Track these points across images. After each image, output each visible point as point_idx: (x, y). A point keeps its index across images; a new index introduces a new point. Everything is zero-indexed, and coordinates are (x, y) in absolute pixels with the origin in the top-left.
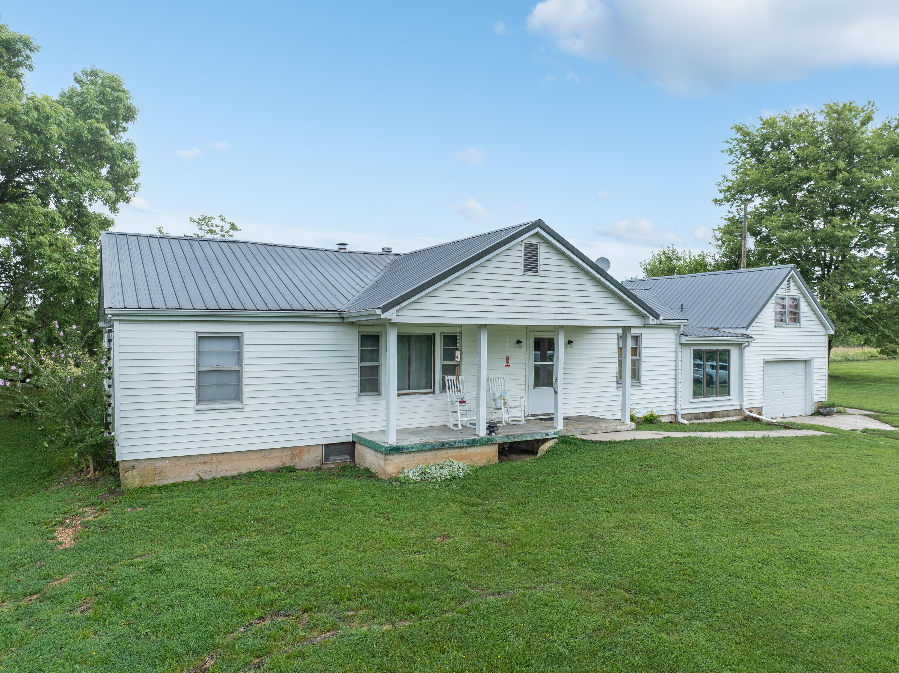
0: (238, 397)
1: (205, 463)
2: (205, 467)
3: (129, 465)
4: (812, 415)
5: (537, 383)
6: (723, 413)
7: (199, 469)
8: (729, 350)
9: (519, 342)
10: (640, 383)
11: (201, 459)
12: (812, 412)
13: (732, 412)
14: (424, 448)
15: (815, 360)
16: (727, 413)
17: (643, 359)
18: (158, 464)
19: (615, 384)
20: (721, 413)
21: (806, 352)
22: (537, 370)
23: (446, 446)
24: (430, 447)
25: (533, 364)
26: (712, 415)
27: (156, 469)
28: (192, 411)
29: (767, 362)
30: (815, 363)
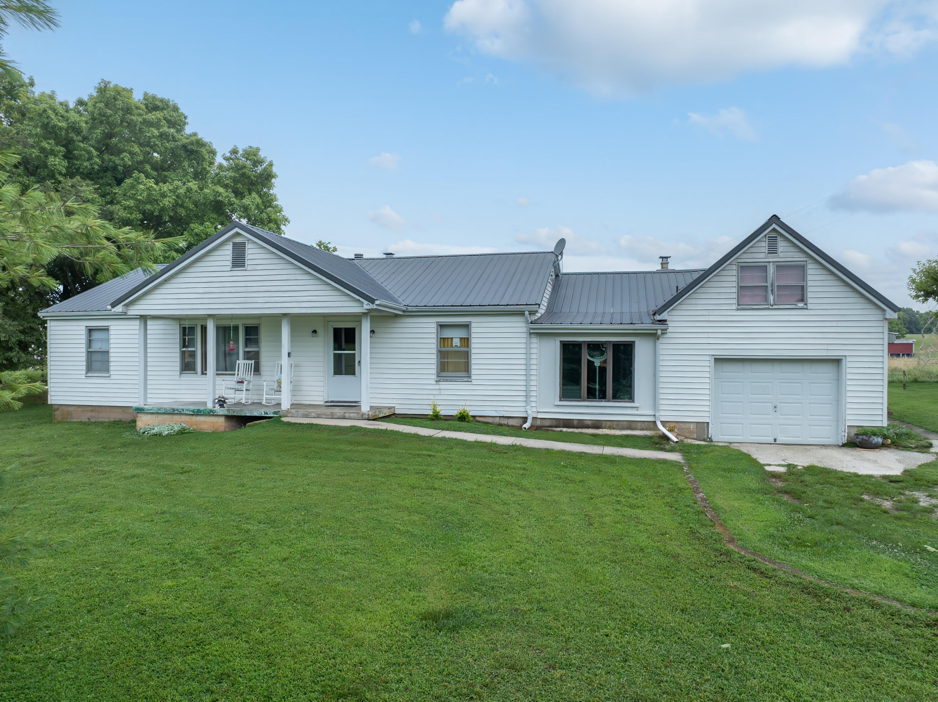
0: (107, 370)
1: (92, 411)
2: (92, 414)
3: (56, 407)
4: (844, 445)
5: (338, 371)
6: (622, 423)
7: (89, 414)
8: (634, 342)
9: (315, 332)
10: (470, 377)
11: (90, 409)
12: (845, 441)
13: (639, 424)
14: (160, 412)
15: (849, 359)
16: (631, 425)
17: (473, 351)
18: (70, 409)
19: (434, 377)
20: (615, 423)
21: (825, 347)
22: (338, 359)
23: (176, 412)
24: (164, 411)
25: (331, 352)
26: (597, 425)
27: (68, 412)
28: (83, 377)
29: (719, 360)
30: (849, 365)
